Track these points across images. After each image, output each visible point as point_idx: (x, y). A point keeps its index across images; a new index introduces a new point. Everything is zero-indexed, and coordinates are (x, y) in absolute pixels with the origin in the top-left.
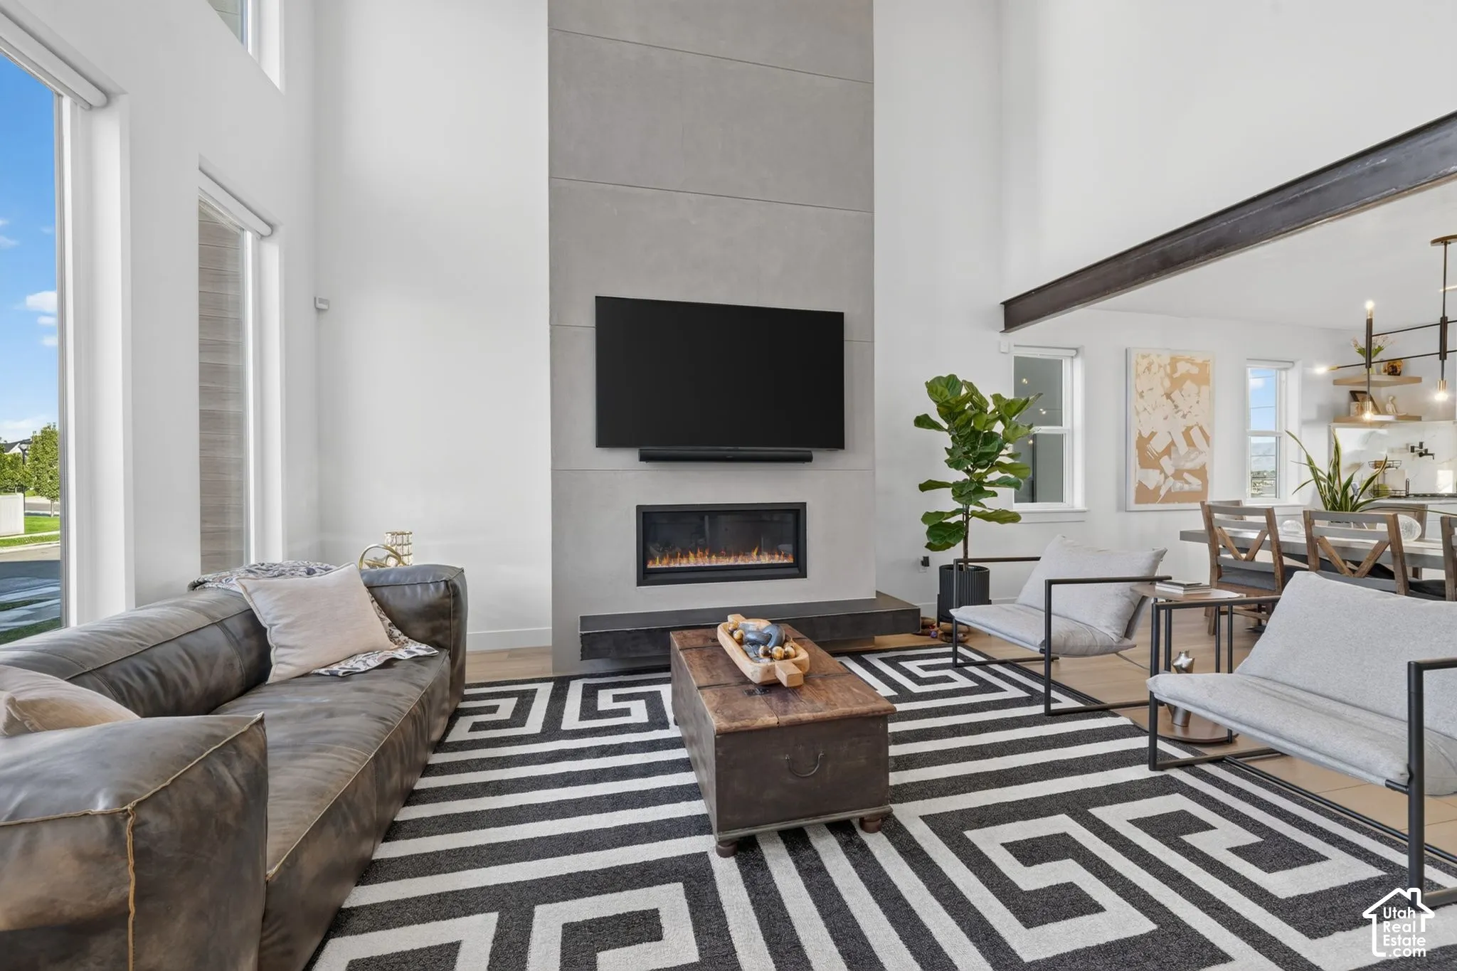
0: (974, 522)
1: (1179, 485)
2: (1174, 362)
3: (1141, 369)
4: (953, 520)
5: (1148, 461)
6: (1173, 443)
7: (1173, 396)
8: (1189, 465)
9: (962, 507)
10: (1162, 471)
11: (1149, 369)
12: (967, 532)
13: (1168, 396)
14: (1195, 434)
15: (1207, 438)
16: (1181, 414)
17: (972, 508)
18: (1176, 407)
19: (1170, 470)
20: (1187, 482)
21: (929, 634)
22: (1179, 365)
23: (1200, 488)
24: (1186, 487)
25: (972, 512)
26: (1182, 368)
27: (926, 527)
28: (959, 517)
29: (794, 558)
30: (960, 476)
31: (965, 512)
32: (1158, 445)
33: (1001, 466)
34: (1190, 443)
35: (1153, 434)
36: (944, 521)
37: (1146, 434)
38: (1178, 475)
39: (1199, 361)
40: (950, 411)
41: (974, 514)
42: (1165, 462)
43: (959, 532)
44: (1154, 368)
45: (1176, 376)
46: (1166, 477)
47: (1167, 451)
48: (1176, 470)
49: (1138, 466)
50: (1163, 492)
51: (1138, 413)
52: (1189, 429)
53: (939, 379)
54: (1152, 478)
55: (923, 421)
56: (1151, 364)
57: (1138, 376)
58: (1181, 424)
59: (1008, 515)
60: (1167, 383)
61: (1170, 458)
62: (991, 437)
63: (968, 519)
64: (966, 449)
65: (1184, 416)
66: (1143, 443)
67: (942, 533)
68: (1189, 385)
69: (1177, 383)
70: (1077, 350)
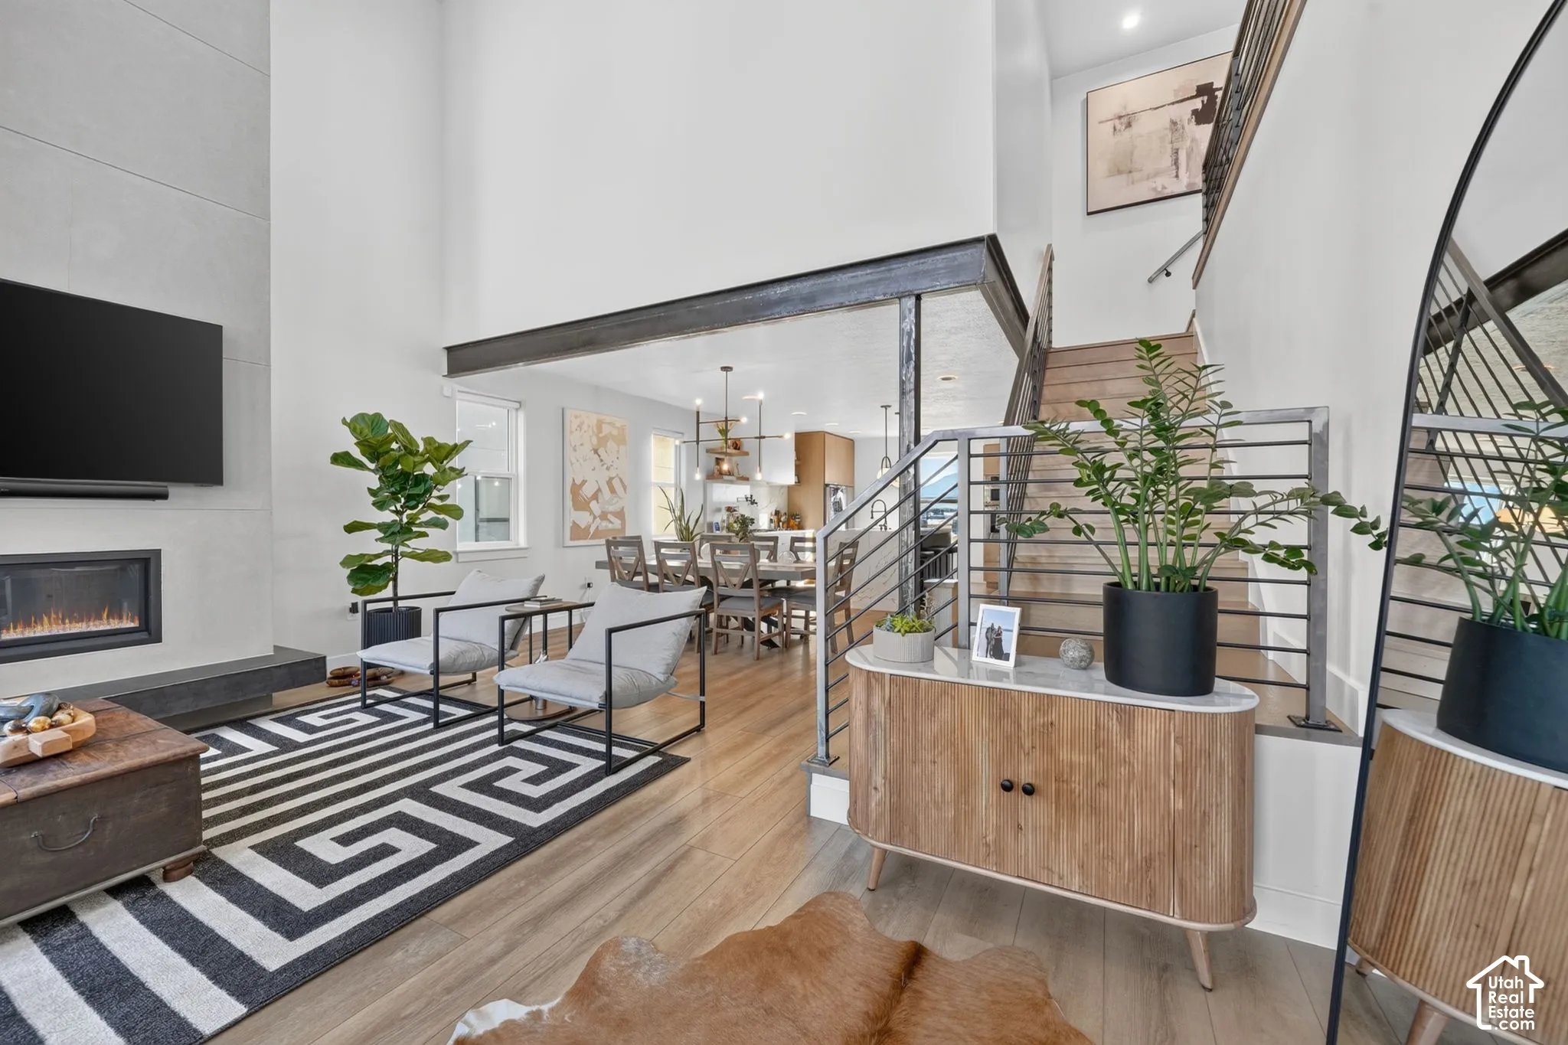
0: (404, 563)
1: (604, 524)
2: (600, 424)
3: (574, 427)
4: (379, 562)
5: (581, 504)
6: (599, 490)
7: (600, 452)
8: (611, 508)
9: (390, 549)
10: (591, 513)
11: (580, 427)
12: (397, 573)
13: (596, 452)
14: (616, 483)
15: (625, 487)
16: (605, 466)
17: (401, 549)
18: (602, 460)
19: (597, 512)
20: (611, 522)
21: (350, 684)
22: (604, 426)
23: (619, 527)
24: (610, 526)
25: (401, 552)
26: (606, 429)
27: (348, 571)
28: (388, 559)
29: (140, 620)
30: (387, 516)
31: (395, 554)
32: (588, 491)
33: (432, 507)
34: (613, 491)
35: (584, 482)
36: (369, 563)
37: (578, 482)
38: (604, 516)
39: (618, 425)
40: (375, 449)
41: (404, 555)
42: (593, 505)
43: (388, 572)
44: (585, 427)
45: (601, 435)
46: (595, 518)
47: (595, 497)
48: (602, 512)
49: (572, 510)
50: (592, 530)
51: (572, 464)
52: (611, 479)
53: (362, 416)
54: (583, 519)
55: (342, 459)
56: (582, 423)
57: (571, 432)
58: (607, 475)
59: (440, 555)
60: (595, 441)
61: (598, 502)
62: (423, 478)
63: (397, 560)
64: (393, 489)
65: (608, 469)
66: (576, 489)
67: (365, 575)
68: (611, 444)
69: (603, 441)
70: (520, 403)
